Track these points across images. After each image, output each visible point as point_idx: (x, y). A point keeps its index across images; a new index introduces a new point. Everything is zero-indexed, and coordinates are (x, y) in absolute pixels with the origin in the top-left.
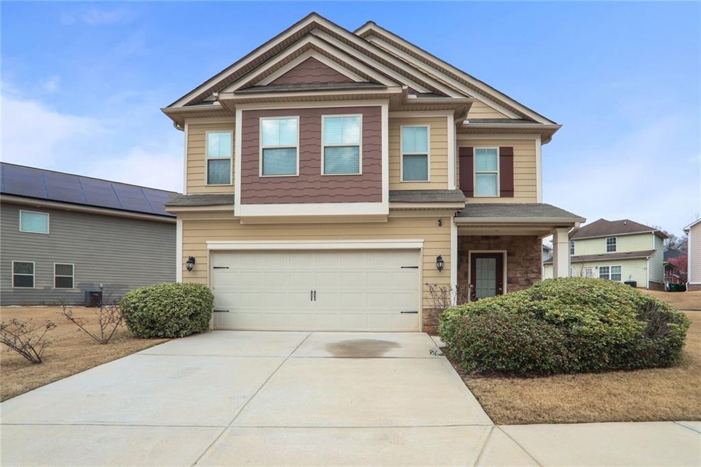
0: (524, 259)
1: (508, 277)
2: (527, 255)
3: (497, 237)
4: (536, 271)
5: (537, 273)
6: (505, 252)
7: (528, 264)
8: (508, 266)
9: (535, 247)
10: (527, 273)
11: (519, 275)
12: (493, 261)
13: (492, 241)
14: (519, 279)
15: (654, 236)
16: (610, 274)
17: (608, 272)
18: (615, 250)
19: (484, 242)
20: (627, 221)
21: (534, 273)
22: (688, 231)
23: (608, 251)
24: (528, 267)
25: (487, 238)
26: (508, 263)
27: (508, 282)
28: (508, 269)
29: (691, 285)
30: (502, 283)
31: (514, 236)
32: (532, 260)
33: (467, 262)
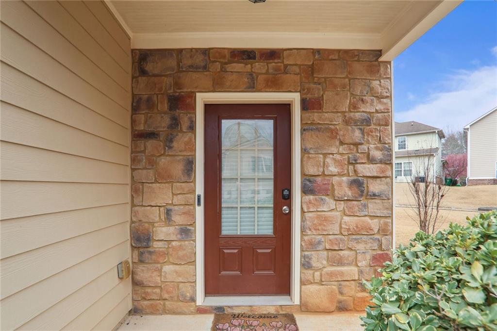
0: (347, 122)
1: (303, 174)
2: (354, 107)
3: (272, 55)
4: (378, 154)
5: (381, 162)
6: (294, 98)
7: (357, 133)
8: (302, 140)
9: (375, 84)
10: (353, 162)
11: (333, 169)
12: (266, 127)
13: (259, 67)
14: (335, 180)
15: (437, 135)
16: (403, 169)
17: (401, 167)
18: (405, 148)
19: (238, 67)
20: (413, 122)
21: (371, 160)
22: (468, 129)
23: (399, 149)
24: (356, 145)
25: (247, 55)
26: (303, 130)
27: (305, 191)
28: (304, 151)
29: (471, 180)
30: (290, 190)
31: (318, 51)
32: (367, 122)
33: (192, 128)
